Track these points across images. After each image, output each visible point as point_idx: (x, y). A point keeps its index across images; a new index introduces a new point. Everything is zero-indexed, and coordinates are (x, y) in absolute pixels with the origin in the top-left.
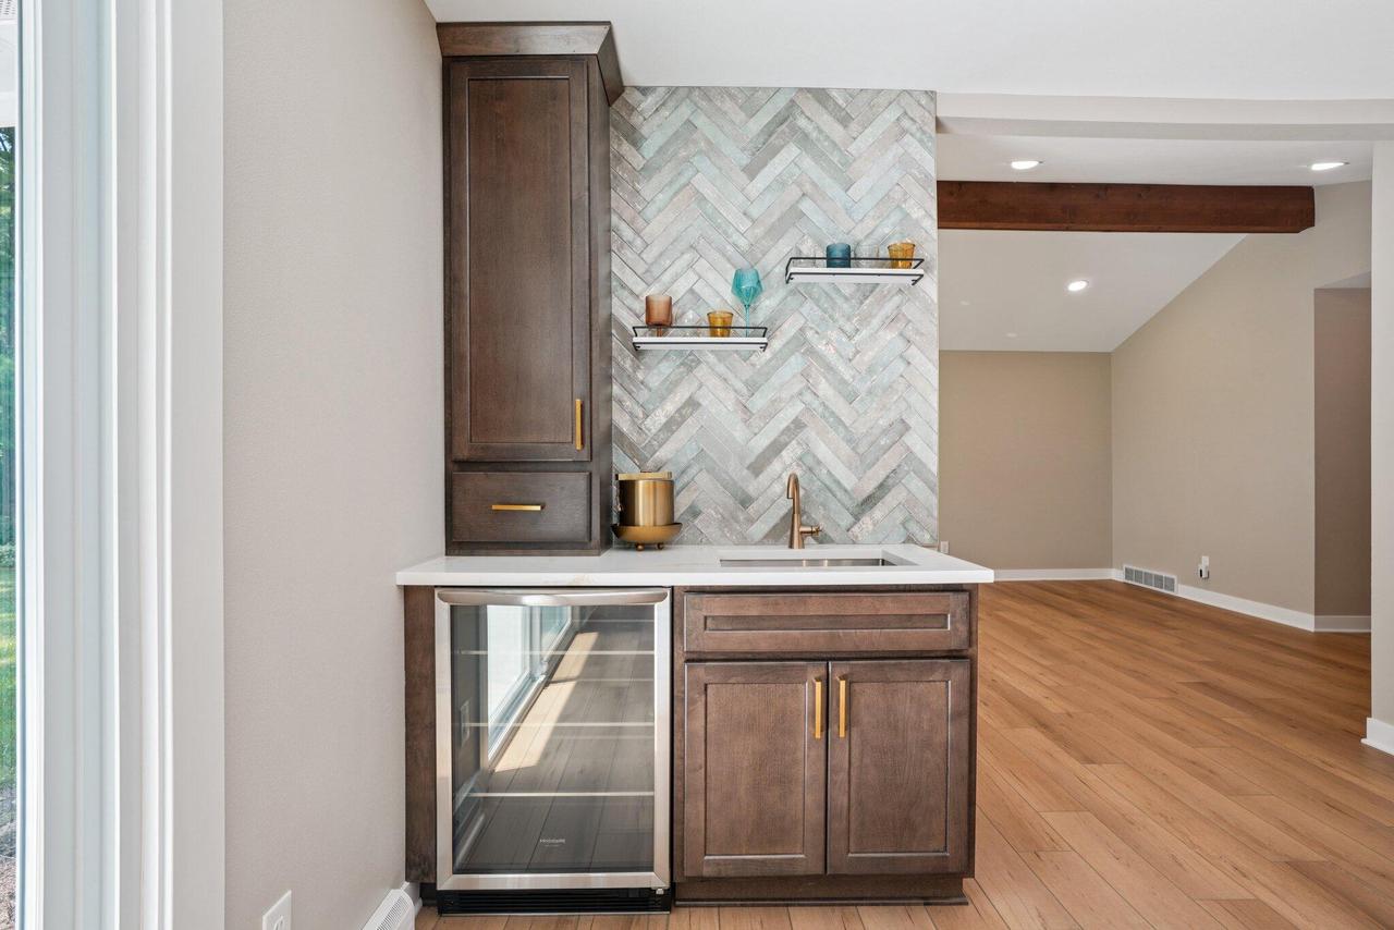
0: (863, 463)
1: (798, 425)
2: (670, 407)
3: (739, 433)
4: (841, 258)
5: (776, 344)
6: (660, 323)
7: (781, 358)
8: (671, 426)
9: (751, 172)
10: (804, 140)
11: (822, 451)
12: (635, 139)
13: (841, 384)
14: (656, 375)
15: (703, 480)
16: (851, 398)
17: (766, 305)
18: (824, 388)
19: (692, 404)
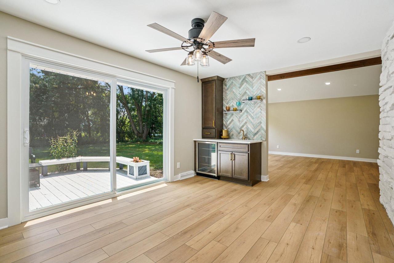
0: (255, 128)
1: (246, 123)
2: (230, 121)
3: (238, 124)
4: (251, 99)
5: (243, 112)
6: (229, 110)
7: (244, 114)
8: (230, 123)
9: (240, 88)
10: (247, 82)
11: (249, 126)
12: (226, 85)
13: (252, 117)
14: (228, 117)
15: (234, 130)
16: (253, 119)
17: (242, 106)
18: (249, 117)
19: (232, 120)
